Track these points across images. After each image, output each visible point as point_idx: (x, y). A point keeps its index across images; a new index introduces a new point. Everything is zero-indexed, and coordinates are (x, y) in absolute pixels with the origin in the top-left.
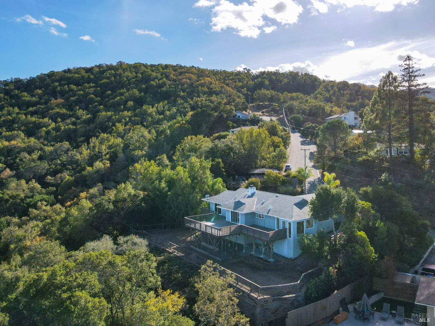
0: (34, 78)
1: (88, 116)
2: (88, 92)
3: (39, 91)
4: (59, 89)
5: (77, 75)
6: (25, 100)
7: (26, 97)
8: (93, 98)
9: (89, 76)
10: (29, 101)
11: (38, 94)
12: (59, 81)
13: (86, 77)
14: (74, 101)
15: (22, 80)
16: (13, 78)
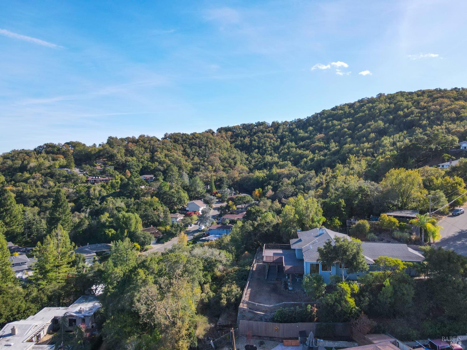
0: (310, 117)
1: (337, 148)
2: (344, 126)
3: (311, 128)
4: (325, 125)
5: (341, 112)
6: (300, 136)
7: (302, 133)
8: (346, 132)
9: (350, 111)
10: (303, 137)
11: (310, 131)
12: (326, 118)
13: (347, 112)
14: (331, 135)
15: (302, 120)
16: (296, 119)
